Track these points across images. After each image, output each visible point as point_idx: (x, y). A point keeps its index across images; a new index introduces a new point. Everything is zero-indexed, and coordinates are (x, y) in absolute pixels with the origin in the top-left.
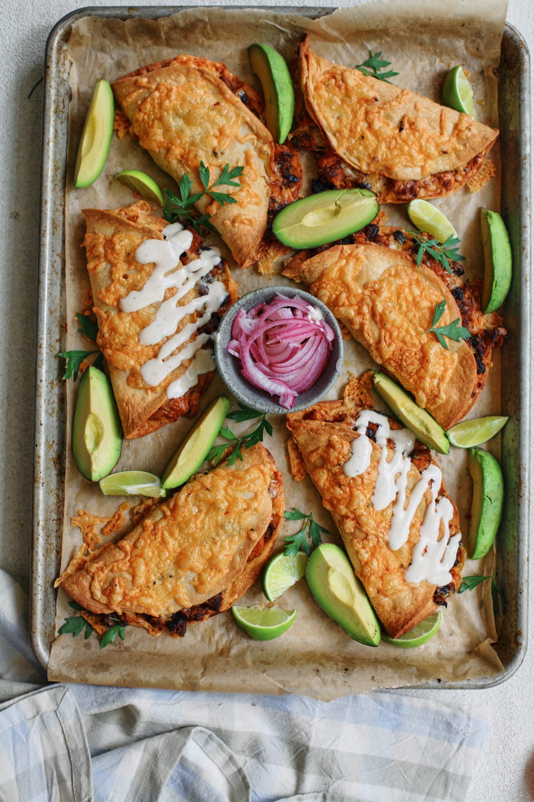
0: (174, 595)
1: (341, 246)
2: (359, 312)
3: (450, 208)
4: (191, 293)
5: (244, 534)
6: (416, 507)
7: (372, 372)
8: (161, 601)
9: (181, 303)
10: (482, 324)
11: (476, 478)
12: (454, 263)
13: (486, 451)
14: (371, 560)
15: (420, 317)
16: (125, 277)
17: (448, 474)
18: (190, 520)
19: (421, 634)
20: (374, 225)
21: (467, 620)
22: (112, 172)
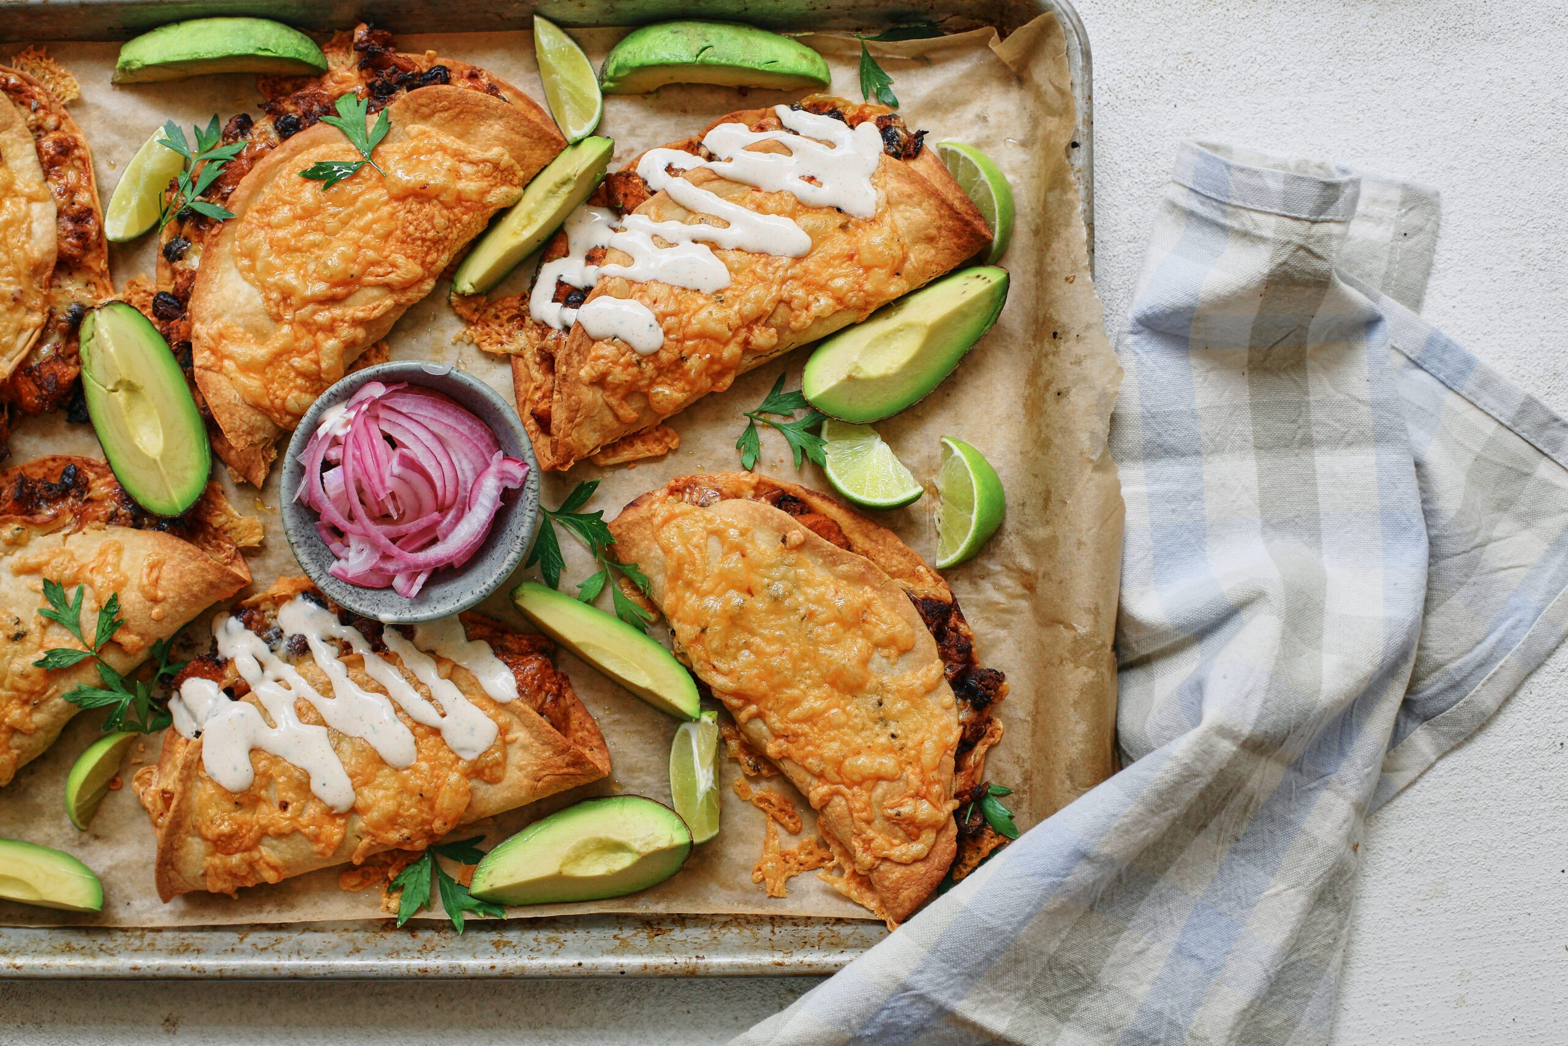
0: (916, 697)
1: (196, 370)
2: (330, 329)
3: (115, 146)
4: (303, 670)
5: (792, 557)
6: (723, 201)
7: (453, 298)
8: (929, 722)
9: (327, 690)
10: (349, 74)
11: (662, 78)
12: (225, 136)
13: (608, 57)
14: (833, 290)
15: (333, 205)
16: (284, 806)
17: (655, 135)
18: (764, 667)
19: (983, 183)
20: (155, 301)
21: (954, 88)
22: (73, 834)
